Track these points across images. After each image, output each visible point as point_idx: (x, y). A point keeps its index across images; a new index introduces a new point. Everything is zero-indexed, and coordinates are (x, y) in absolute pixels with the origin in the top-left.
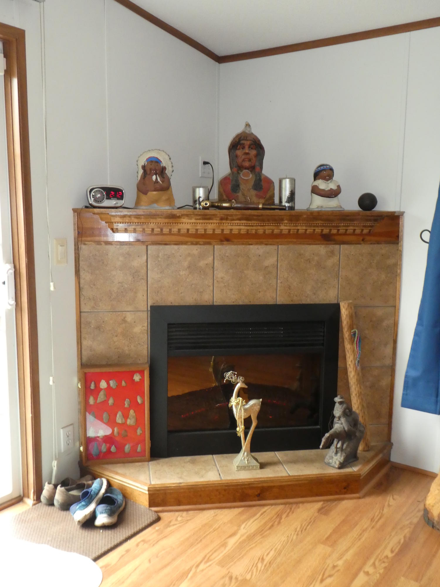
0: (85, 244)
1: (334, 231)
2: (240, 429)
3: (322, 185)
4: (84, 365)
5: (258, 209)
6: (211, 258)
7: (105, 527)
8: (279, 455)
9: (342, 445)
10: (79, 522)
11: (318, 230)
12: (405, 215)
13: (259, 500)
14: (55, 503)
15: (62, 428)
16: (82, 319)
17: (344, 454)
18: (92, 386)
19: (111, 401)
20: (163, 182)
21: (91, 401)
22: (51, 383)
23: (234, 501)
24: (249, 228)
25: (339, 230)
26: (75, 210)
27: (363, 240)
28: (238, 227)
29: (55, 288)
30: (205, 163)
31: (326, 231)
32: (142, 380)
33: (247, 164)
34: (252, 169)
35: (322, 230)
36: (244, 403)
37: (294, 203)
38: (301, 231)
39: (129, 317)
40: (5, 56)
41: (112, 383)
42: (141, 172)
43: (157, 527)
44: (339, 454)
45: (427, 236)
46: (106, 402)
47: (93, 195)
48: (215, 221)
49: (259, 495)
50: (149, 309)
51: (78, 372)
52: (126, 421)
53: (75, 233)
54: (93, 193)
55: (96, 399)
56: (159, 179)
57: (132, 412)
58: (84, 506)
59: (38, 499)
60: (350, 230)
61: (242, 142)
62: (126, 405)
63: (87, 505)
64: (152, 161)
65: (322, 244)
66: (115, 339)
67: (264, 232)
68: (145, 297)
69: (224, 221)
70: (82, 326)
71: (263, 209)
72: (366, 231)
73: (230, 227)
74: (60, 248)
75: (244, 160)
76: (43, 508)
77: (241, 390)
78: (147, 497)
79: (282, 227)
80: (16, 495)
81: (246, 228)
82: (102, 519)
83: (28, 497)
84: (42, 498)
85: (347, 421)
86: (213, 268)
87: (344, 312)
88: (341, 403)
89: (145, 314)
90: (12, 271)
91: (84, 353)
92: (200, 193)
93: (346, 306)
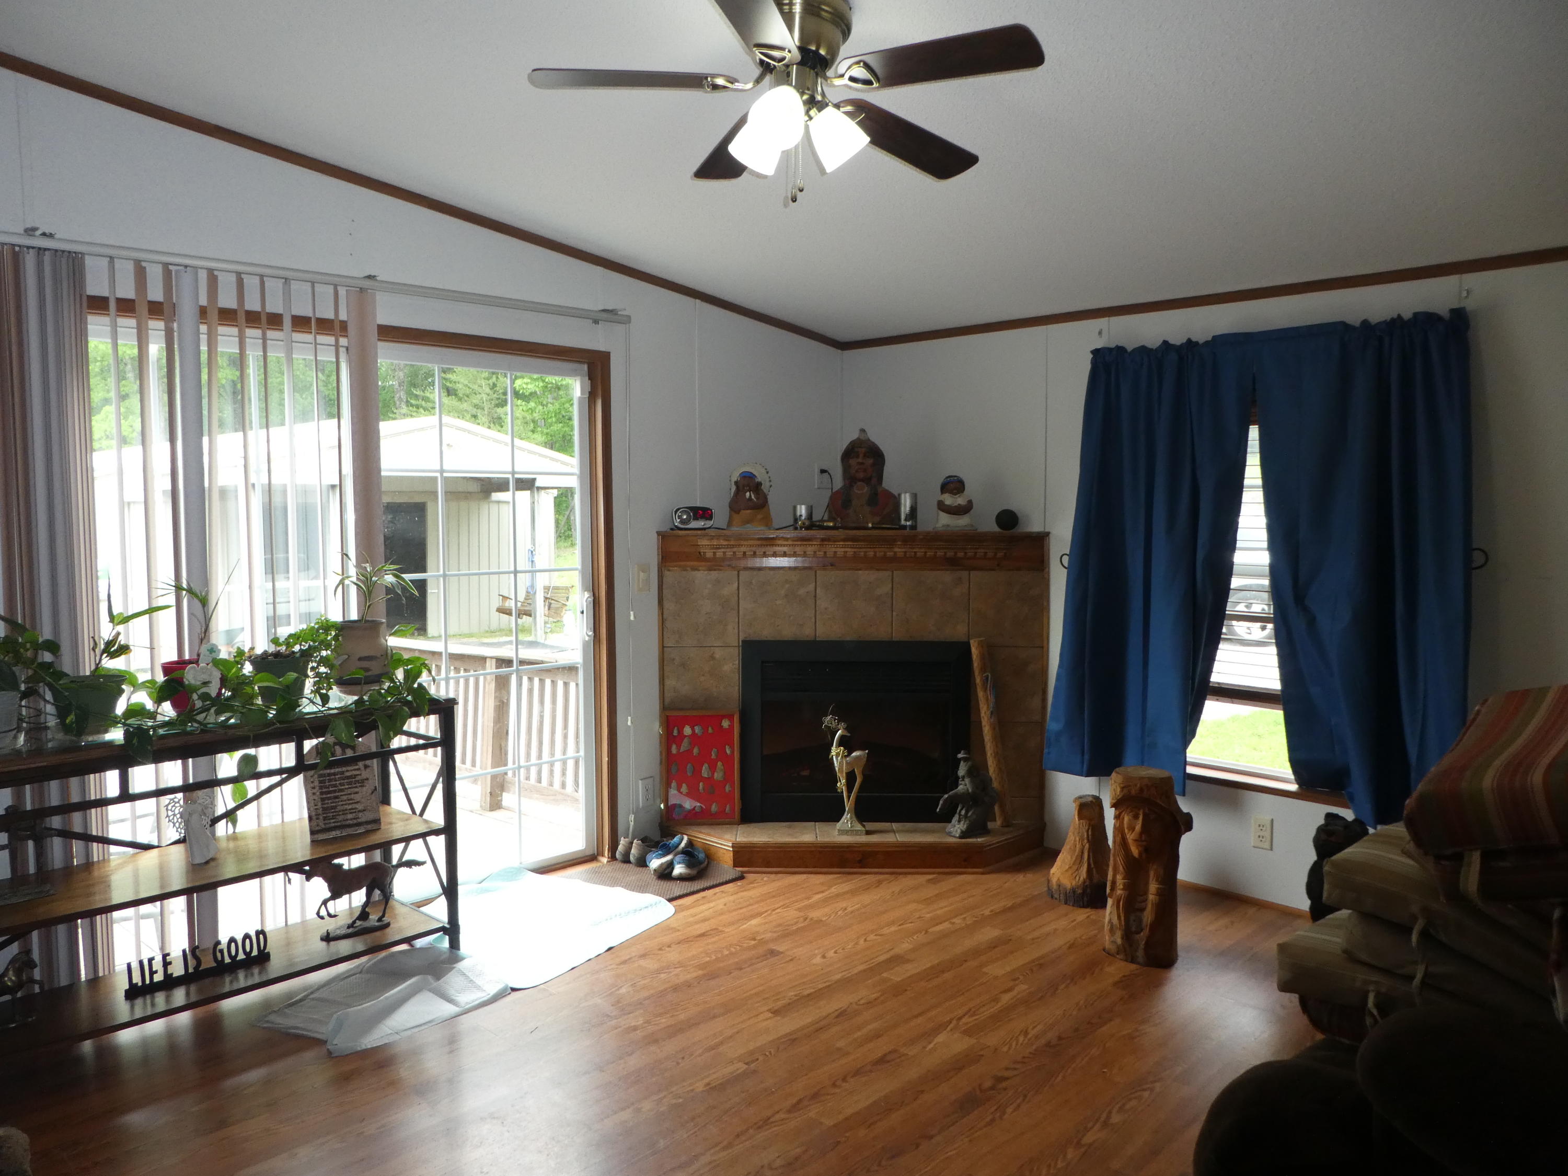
0: (669, 570)
1: (960, 554)
2: (842, 784)
3: (948, 500)
4: (665, 707)
5: (867, 528)
6: (812, 587)
7: (681, 878)
8: (895, 826)
9: (967, 812)
10: (655, 870)
11: (940, 553)
12: (1051, 535)
13: (861, 867)
14: (632, 858)
15: (641, 780)
16: (665, 654)
17: (967, 822)
18: (675, 733)
19: (696, 751)
20: (757, 499)
21: (674, 749)
22: (629, 723)
23: (832, 866)
24: (856, 550)
25: (966, 553)
26: (658, 533)
27: (998, 565)
28: (843, 550)
29: (635, 617)
30: (823, 471)
31: (950, 554)
32: (731, 727)
33: (861, 475)
34: (867, 480)
35: (945, 553)
36: (846, 754)
37: (916, 522)
38: (919, 554)
39: (718, 653)
40: (589, 379)
41: (697, 729)
42: (734, 488)
43: (739, 883)
44: (962, 822)
45: (1066, 560)
46: (690, 751)
47: (679, 516)
48: (815, 543)
49: (860, 861)
50: (741, 644)
51: (660, 716)
52: (713, 774)
53: (658, 559)
54: (679, 513)
55: (679, 747)
56: (753, 497)
57: (719, 764)
58: (660, 854)
59: (613, 857)
60: (981, 552)
61: (856, 450)
62: (713, 756)
63: (664, 855)
64: (744, 477)
65: (947, 570)
66: (702, 679)
67: (875, 555)
68: (736, 631)
69: (826, 543)
70: (665, 662)
71: (873, 528)
72: (1000, 555)
73: (834, 550)
74: (642, 574)
75: (857, 471)
76: (618, 865)
77: (842, 737)
78: (732, 854)
79: (896, 550)
80: (589, 852)
81: (853, 550)
82: (679, 870)
83: (603, 855)
84: (618, 855)
85: (972, 782)
86: (815, 596)
87: (975, 651)
88: (965, 759)
89: (736, 649)
90: (591, 599)
91: (667, 695)
92: (802, 510)
93: (976, 644)
